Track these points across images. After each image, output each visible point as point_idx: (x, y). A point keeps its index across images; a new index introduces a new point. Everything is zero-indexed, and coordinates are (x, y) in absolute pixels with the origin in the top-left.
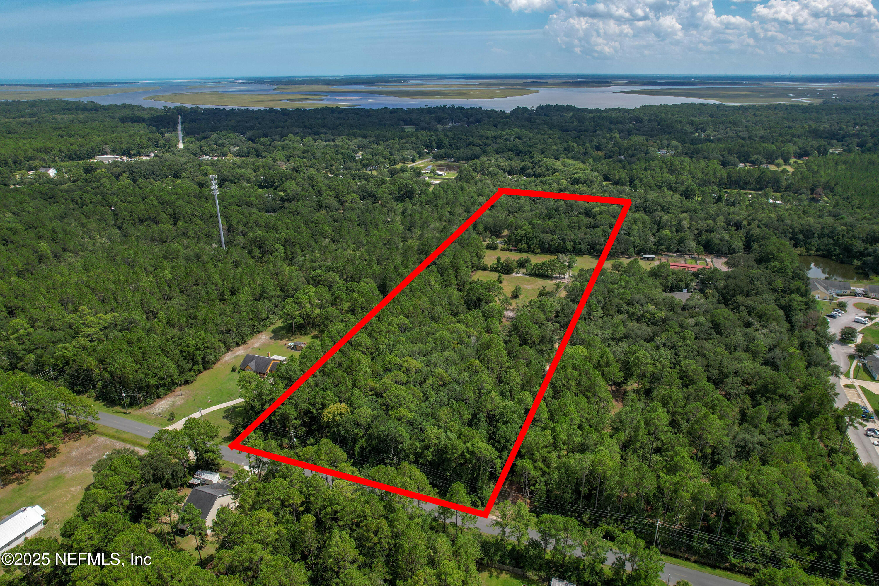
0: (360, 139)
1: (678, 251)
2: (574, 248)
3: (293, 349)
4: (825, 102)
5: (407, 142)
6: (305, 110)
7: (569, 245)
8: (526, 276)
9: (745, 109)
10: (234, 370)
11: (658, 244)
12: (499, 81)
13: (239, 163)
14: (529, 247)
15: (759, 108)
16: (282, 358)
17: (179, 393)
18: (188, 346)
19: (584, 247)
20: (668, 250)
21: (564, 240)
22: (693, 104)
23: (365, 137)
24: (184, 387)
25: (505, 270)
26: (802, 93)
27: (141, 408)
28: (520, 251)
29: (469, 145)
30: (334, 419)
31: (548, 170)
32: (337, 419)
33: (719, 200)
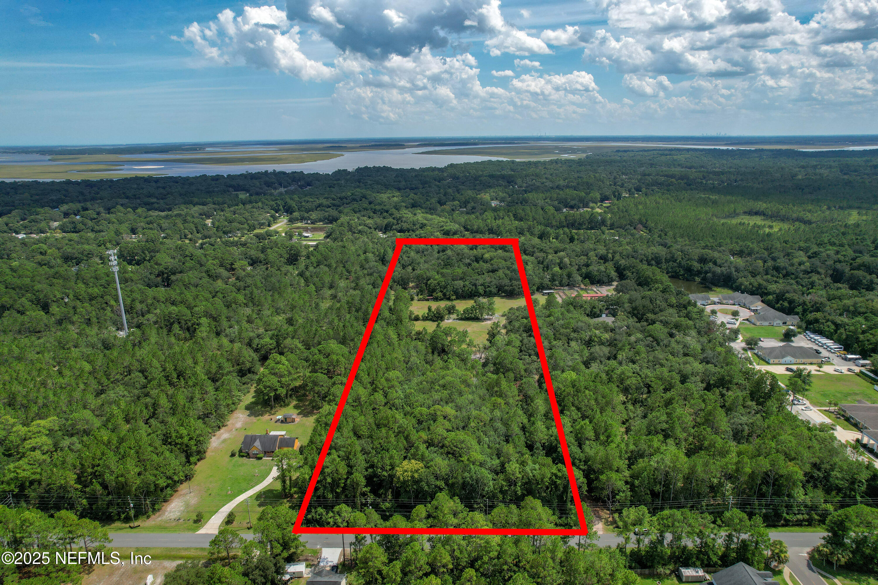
0: (201, 207)
1: (568, 285)
2: (485, 292)
3: (282, 422)
4: (587, 157)
5: (253, 207)
6: (111, 181)
7: (481, 290)
8: (458, 321)
9: (536, 164)
10: (233, 455)
11: (552, 280)
12: (297, 146)
13: (76, 239)
14: (444, 295)
15: (545, 163)
16: (283, 433)
17: (184, 492)
18: (182, 438)
19: (494, 290)
20: (561, 285)
21: (475, 285)
22: (490, 161)
23: (204, 204)
24: (185, 485)
25: (438, 317)
26: (565, 150)
27: (148, 517)
28: (436, 299)
29: (319, 206)
30: (413, 477)
31: (414, 225)
32: (416, 475)
33: (572, 240)
